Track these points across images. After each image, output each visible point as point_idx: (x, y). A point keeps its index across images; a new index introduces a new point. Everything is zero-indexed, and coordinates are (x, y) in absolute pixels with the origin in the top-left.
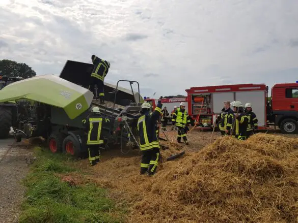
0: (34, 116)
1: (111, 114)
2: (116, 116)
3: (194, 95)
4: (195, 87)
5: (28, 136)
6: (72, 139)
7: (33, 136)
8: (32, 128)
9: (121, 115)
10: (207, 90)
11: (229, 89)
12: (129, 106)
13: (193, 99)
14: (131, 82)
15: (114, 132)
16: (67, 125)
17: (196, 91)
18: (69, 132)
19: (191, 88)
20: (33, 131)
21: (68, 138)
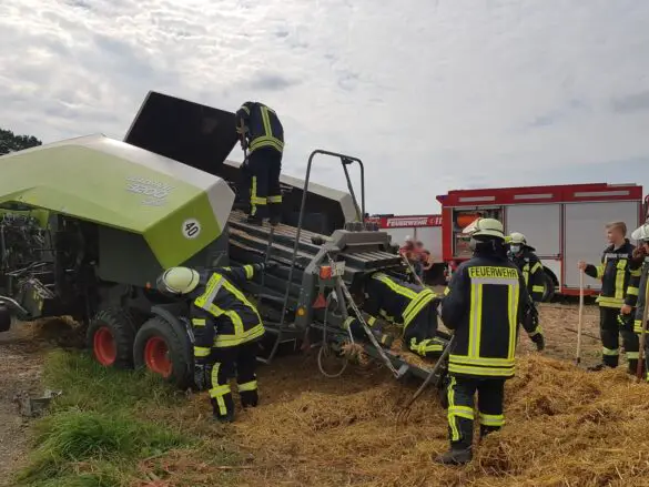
0: (50, 256)
1: (288, 255)
2: (306, 262)
3: (458, 208)
4: (459, 189)
5: (29, 314)
6: (163, 329)
7: (44, 313)
8: (40, 293)
9: (325, 260)
10: (492, 198)
11: (549, 196)
12: (344, 231)
13: (455, 220)
14: (346, 160)
15: (301, 312)
16: (148, 285)
17: (462, 200)
18: (156, 309)
19: (450, 193)
20: (45, 301)
21: (150, 324)
